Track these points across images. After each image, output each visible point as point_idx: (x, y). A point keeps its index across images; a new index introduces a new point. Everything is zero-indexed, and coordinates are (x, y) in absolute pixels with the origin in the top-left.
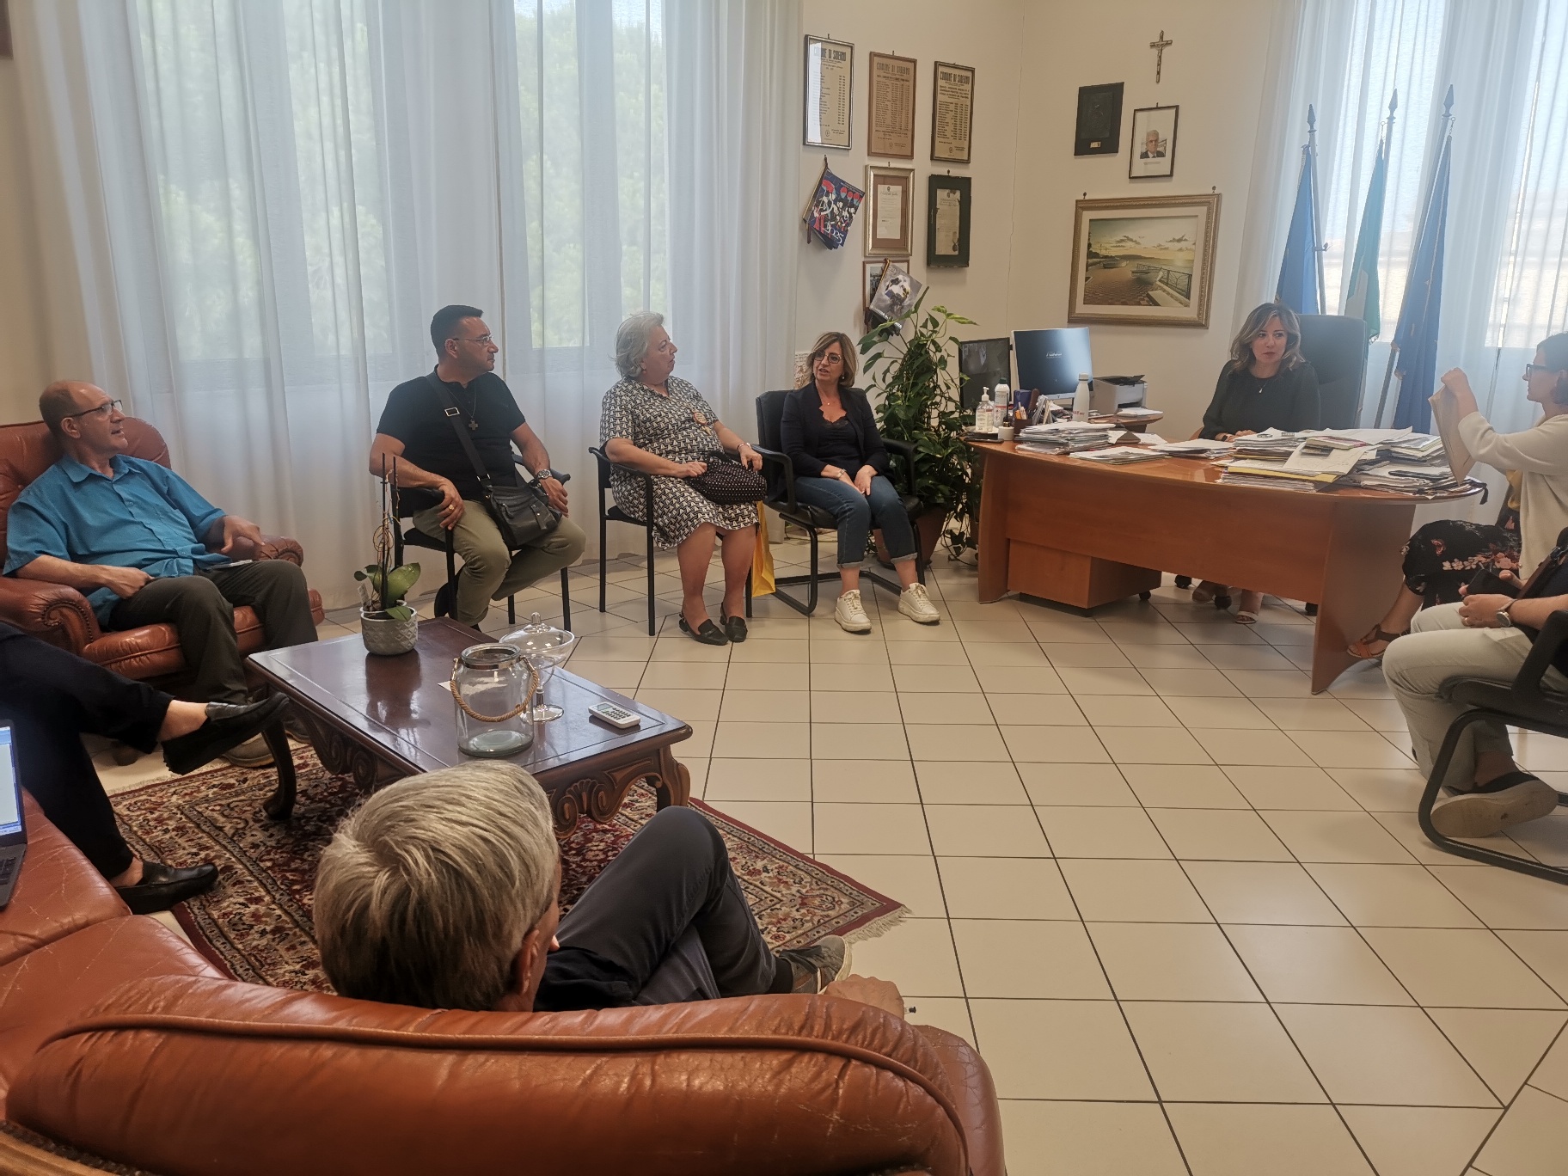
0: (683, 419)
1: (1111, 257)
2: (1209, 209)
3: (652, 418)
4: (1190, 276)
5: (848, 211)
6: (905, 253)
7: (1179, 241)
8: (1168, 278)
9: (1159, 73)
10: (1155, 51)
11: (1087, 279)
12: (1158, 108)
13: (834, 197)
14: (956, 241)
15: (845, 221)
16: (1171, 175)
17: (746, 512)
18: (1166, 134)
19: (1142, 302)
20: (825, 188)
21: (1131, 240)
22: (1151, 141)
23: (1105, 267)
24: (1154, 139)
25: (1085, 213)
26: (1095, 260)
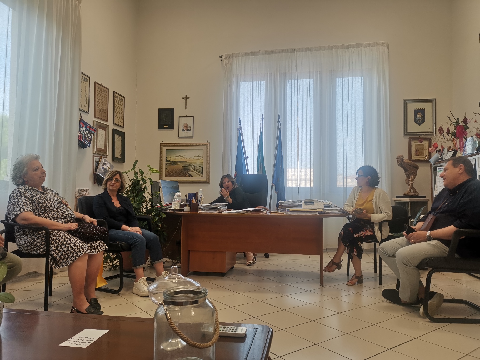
0: (58, 202)
1: (174, 161)
2: (207, 147)
3: (43, 201)
4: (202, 167)
5: (90, 135)
6: (106, 155)
7: (198, 156)
8: (195, 168)
9: (186, 106)
10: (184, 100)
11: (166, 169)
12: (186, 117)
13: (85, 129)
14: (121, 153)
15: (89, 138)
16: (193, 137)
17: (101, 244)
18: (190, 124)
19: (186, 176)
20: (81, 125)
21: (181, 156)
22: (185, 126)
23: (172, 165)
24: (186, 126)
25: (163, 147)
26: (169, 162)
